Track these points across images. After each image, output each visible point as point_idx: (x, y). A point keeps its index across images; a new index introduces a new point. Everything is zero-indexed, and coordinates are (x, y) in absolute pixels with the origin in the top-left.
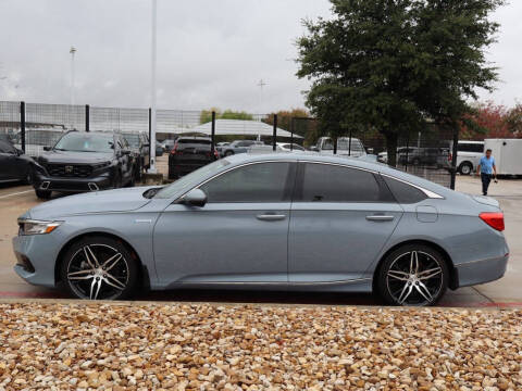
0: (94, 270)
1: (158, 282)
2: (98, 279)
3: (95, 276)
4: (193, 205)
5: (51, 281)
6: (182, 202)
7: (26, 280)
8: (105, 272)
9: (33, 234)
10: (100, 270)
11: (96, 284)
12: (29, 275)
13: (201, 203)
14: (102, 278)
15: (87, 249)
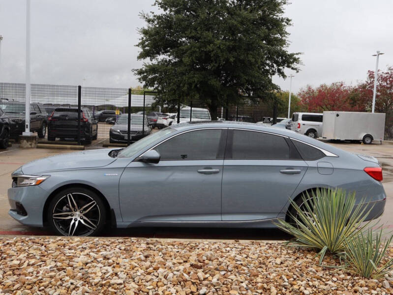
0: (74, 212)
1: (122, 222)
2: (76, 220)
3: (74, 218)
4: (149, 162)
5: (39, 222)
6: (141, 160)
7: (19, 221)
8: (82, 215)
9: (25, 185)
10: (78, 213)
11: (74, 224)
12: (22, 218)
13: (156, 160)
14: (79, 219)
15: (70, 196)
